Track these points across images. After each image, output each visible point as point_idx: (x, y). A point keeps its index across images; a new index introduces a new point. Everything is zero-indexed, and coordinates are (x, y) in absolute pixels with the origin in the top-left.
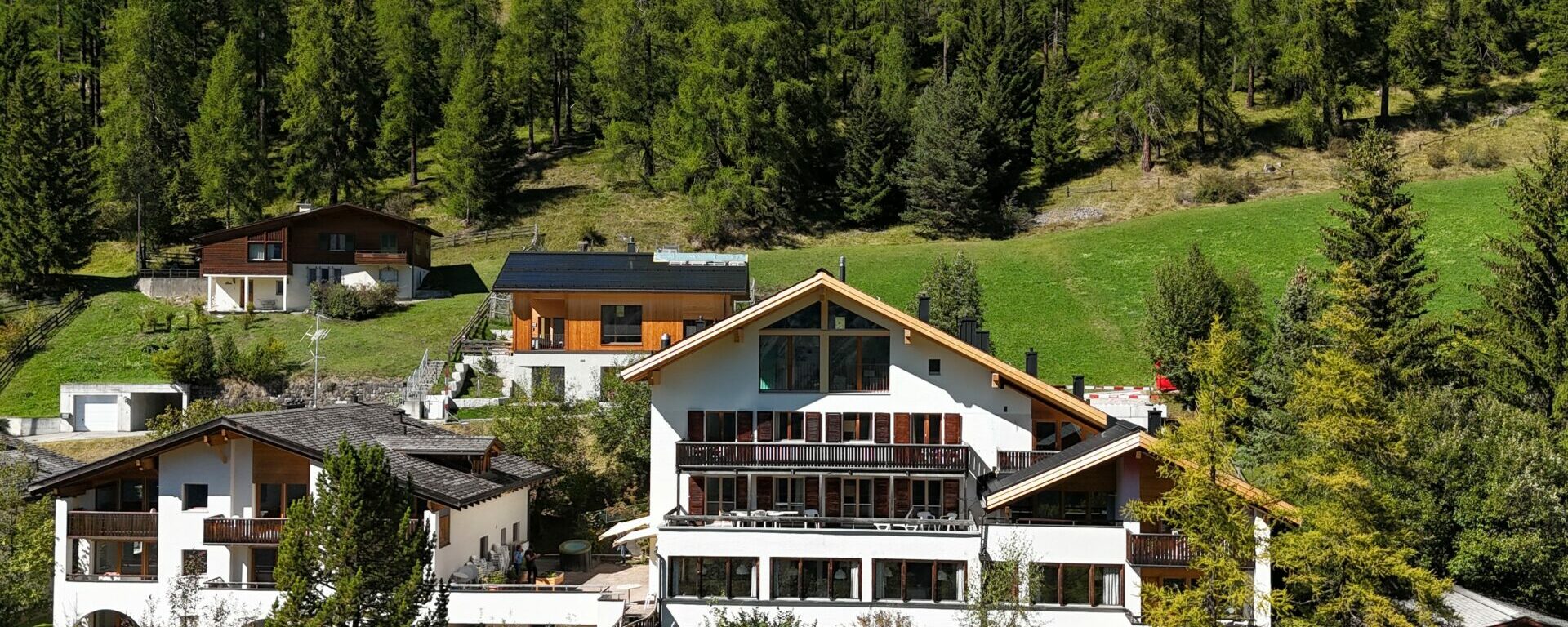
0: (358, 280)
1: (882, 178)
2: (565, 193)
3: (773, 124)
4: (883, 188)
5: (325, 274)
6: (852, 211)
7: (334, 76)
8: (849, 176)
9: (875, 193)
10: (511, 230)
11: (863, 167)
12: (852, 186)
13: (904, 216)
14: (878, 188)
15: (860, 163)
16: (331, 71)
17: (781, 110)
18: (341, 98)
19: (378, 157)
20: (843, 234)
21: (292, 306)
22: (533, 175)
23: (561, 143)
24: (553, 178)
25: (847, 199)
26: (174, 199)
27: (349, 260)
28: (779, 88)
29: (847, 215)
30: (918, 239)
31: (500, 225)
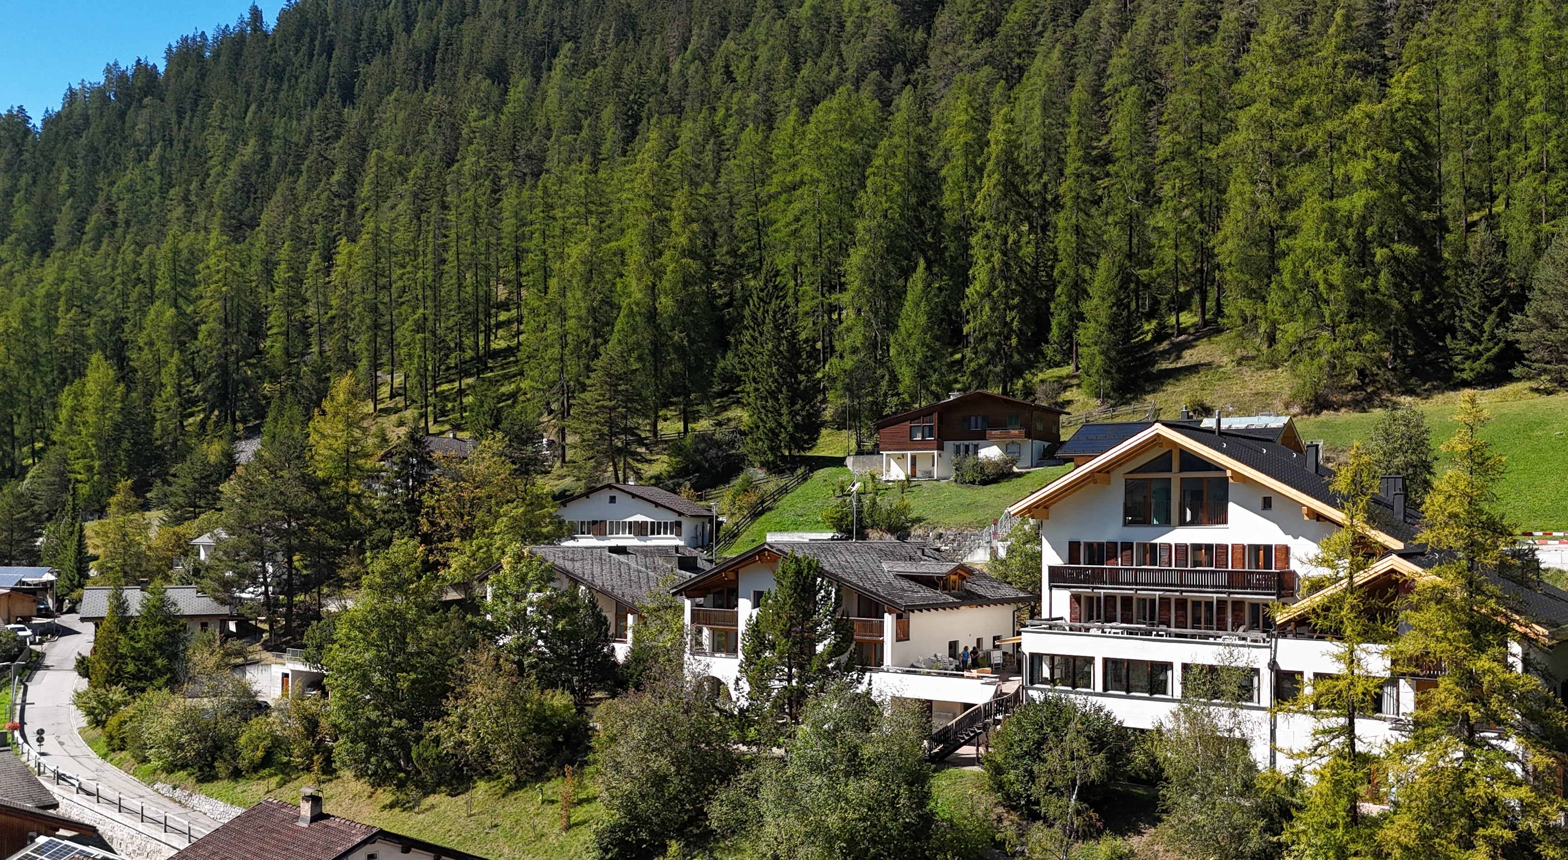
0: (991, 453)
1: (1493, 337)
2: (1193, 369)
3: (1375, 290)
4: (1496, 344)
5: (967, 447)
6: (1463, 370)
7: (1001, 285)
8: (1459, 335)
9: (1488, 350)
10: (1135, 405)
11: (1475, 325)
12: (1462, 344)
13: (1517, 371)
14: (1491, 345)
15: (1471, 321)
16: (998, 282)
17: (1384, 278)
18: (1007, 303)
19: (1049, 350)
20: (1452, 393)
21: (942, 475)
22: (1173, 357)
23: (1205, 325)
24: (1190, 357)
25: (1458, 358)
26: (885, 395)
27: (982, 436)
28: (1380, 254)
29: (1456, 374)
30: (1530, 395)
31: (1127, 403)
